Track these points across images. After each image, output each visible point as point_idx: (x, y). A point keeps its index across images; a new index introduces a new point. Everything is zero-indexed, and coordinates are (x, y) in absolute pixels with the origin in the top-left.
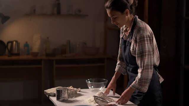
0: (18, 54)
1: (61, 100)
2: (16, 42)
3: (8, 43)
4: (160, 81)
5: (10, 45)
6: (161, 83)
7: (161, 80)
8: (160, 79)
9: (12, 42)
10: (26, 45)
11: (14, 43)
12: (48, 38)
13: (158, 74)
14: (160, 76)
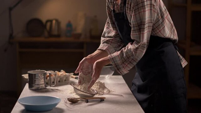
0: (58, 36)
1: (33, 88)
2: (57, 21)
3: (47, 21)
4: (182, 64)
5: (49, 24)
6: (183, 67)
7: (184, 63)
8: (182, 61)
9: (51, 21)
10: (69, 25)
11: (54, 22)
12: (96, 16)
13: (179, 55)
14: (181, 57)
